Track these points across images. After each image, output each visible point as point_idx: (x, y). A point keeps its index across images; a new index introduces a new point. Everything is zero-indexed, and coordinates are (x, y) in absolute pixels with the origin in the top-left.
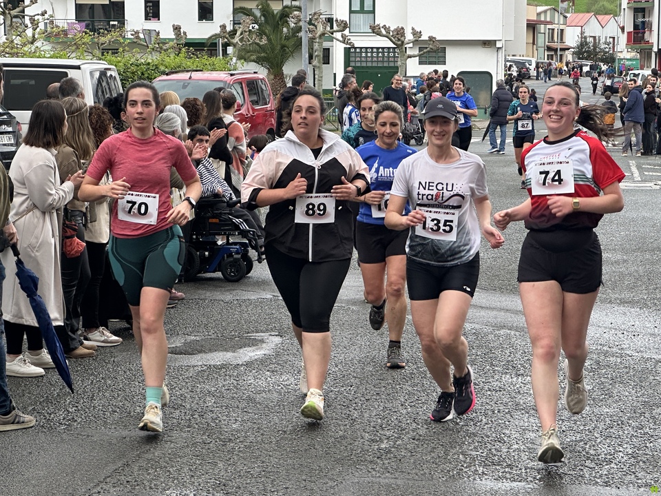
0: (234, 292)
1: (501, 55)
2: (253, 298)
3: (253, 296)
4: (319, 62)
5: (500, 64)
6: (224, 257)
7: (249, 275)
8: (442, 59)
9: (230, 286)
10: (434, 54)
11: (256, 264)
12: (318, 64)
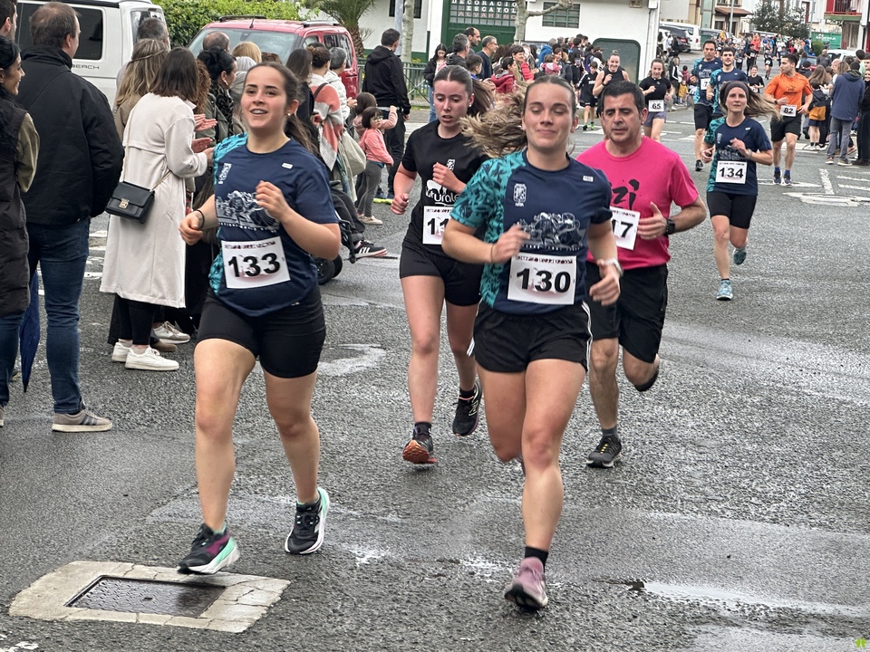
1: (655, 18)
3: (345, 303)
4: (409, 15)
5: (652, 31)
8: (573, 21)
10: (564, 13)
12: (407, 18)
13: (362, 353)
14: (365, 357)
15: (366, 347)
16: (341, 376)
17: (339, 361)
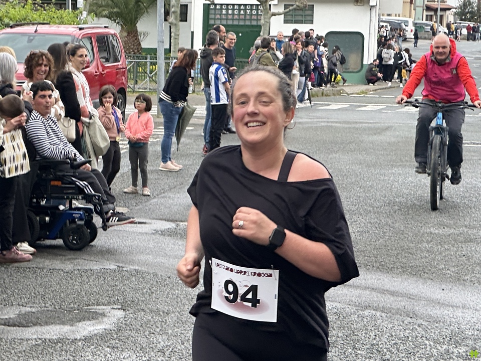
0: (76, 262)
1: (375, 14)
2: (95, 267)
3: (96, 266)
4: (176, 19)
5: (373, 24)
6: (65, 224)
7: (93, 243)
8: (309, 18)
9: (71, 255)
10: (301, 12)
11: (100, 231)
12: (174, 21)
13: (103, 315)
14: (105, 319)
15: (107, 308)
16: (80, 340)
17: (80, 324)
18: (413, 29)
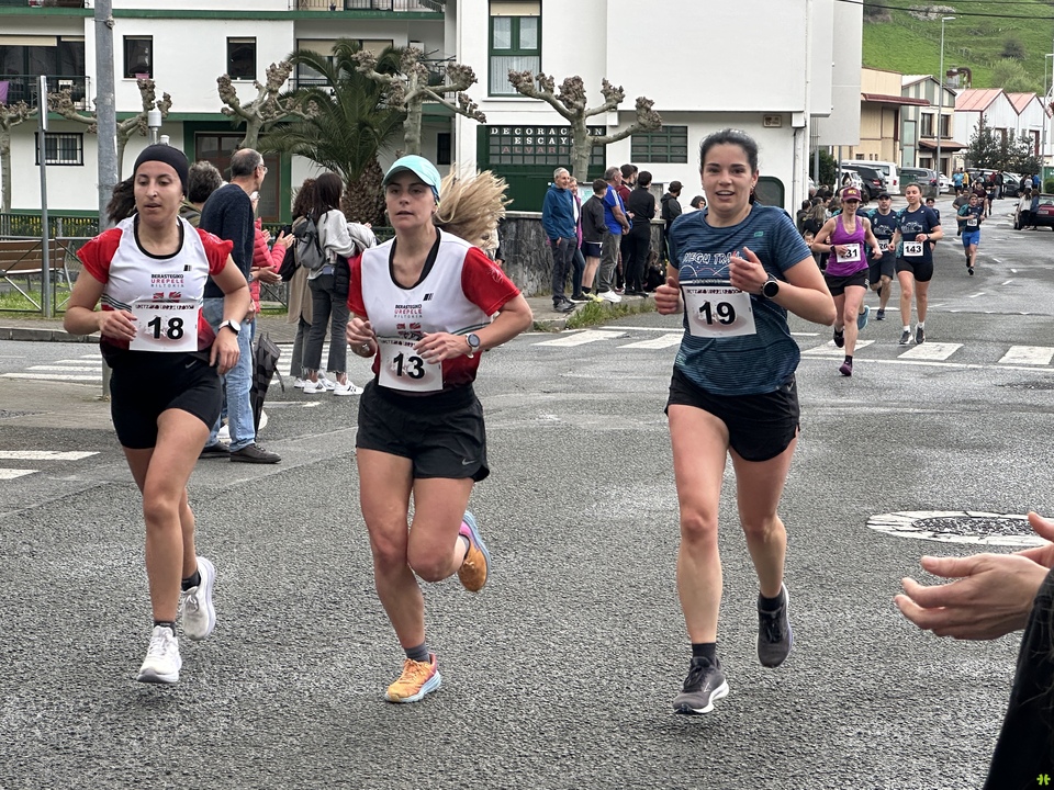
8: (679, 152)
10: (663, 141)
18: (897, 179)
